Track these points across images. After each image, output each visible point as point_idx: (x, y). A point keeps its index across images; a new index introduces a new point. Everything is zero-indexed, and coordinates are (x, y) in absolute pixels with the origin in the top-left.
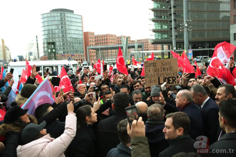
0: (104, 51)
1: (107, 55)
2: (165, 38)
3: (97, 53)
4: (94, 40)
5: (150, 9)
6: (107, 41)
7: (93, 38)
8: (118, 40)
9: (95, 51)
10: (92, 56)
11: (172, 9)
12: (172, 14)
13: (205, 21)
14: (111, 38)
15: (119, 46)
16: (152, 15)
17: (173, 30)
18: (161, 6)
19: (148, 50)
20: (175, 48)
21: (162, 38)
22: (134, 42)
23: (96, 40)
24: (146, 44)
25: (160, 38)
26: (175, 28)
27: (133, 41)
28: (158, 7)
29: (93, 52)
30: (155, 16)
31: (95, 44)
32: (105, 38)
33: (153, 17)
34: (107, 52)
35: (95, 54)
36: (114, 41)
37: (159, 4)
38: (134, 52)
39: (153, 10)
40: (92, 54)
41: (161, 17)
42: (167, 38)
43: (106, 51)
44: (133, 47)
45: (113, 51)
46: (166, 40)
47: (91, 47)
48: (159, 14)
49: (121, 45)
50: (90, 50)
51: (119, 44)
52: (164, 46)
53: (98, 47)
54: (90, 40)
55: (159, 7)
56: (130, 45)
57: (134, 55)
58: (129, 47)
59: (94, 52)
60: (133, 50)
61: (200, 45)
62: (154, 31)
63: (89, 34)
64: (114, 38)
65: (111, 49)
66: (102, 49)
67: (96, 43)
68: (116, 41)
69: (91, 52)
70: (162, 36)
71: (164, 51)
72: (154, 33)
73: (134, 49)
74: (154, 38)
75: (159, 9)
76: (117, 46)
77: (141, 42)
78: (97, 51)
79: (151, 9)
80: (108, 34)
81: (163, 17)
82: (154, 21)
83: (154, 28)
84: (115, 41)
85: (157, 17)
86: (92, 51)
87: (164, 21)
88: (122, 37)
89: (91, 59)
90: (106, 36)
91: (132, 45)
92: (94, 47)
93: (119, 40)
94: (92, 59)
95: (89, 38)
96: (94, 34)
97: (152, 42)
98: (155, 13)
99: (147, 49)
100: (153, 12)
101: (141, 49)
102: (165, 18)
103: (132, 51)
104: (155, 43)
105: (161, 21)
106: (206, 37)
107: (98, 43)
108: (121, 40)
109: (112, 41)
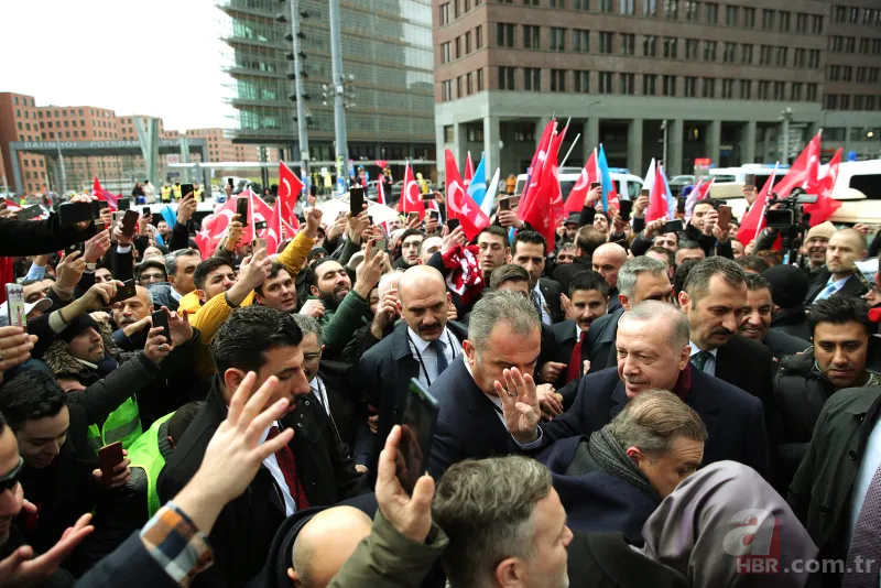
0: (76, 160)
1: (86, 174)
2: (271, 127)
3: (49, 168)
4: (37, 122)
5: (222, 39)
6: (83, 129)
7: (31, 115)
8: (124, 126)
9: (42, 158)
10: (32, 175)
11: (295, 41)
12: (296, 56)
13: (373, 89)
14: (97, 119)
15: (128, 144)
16: (229, 57)
17: (299, 102)
18: (255, 33)
19: (218, 160)
20: (305, 155)
21: (261, 127)
22: (174, 137)
23: (42, 125)
24: (213, 143)
25: (255, 127)
26: (306, 97)
27: (171, 134)
28: (247, 35)
29: (34, 162)
30: (238, 62)
31: (39, 134)
32: (78, 119)
33: (234, 65)
34: (88, 163)
35: (44, 169)
36: (108, 130)
37: (250, 28)
38: (177, 165)
39: (233, 43)
40: (31, 169)
41: (256, 65)
42: (276, 128)
43: (83, 160)
44: (175, 150)
45: (107, 159)
46: (274, 133)
47: (27, 145)
48: (252, 58)
49: (135, 144)
50: (24, 157)
51: (125, 139)
52: (268, 149)
53: (51, 145)
54: (17, 120)
55: (250, 36)
56: (165, 143)
57: (178, 174)
58: (164, 151)
59: (38, 163)
60: (174, 160)
61: (363, 151)
62: (238, 105)
63: (14, 101)
64: (107, 121)
65: (102, 155)
66: (69, 153)
67: (44, 135)
68: (116, 131)
69: (26, 162)
70: (262, 122)
71: (267, 164)
72: (237, 112)
73: (176, 155)
74: (237, 125)
75: (248, 42)
76: (121, 144)
77: (196, 136)
78: (51, 160)
79: (226, 37)
80: (87, 108)
81: (262, 66)
82: (235, 74)
83: (236, 95)
84: (113, 131)
85: (243, 64)
86: (29, 157)
87: (266, 78)
88: (139, 117)
89: (30, 186)
90: (81, 111)
91: (171, 144)
92: (35, 145)
93: (127, 126)
94: (34, 187)
95: (15, 114)
96: (33, 101)
97: (233, 137)
98: (239, 52)
99: (214, 157)
100: (232, 50)
101: (198, 156)
102: (266, 68)
103: (173, 162)
104: (241, 139)
105: (257, 77)
106: (378, 130)
107: (52, 135)
108: (131, 130)
109: (103, 130)
